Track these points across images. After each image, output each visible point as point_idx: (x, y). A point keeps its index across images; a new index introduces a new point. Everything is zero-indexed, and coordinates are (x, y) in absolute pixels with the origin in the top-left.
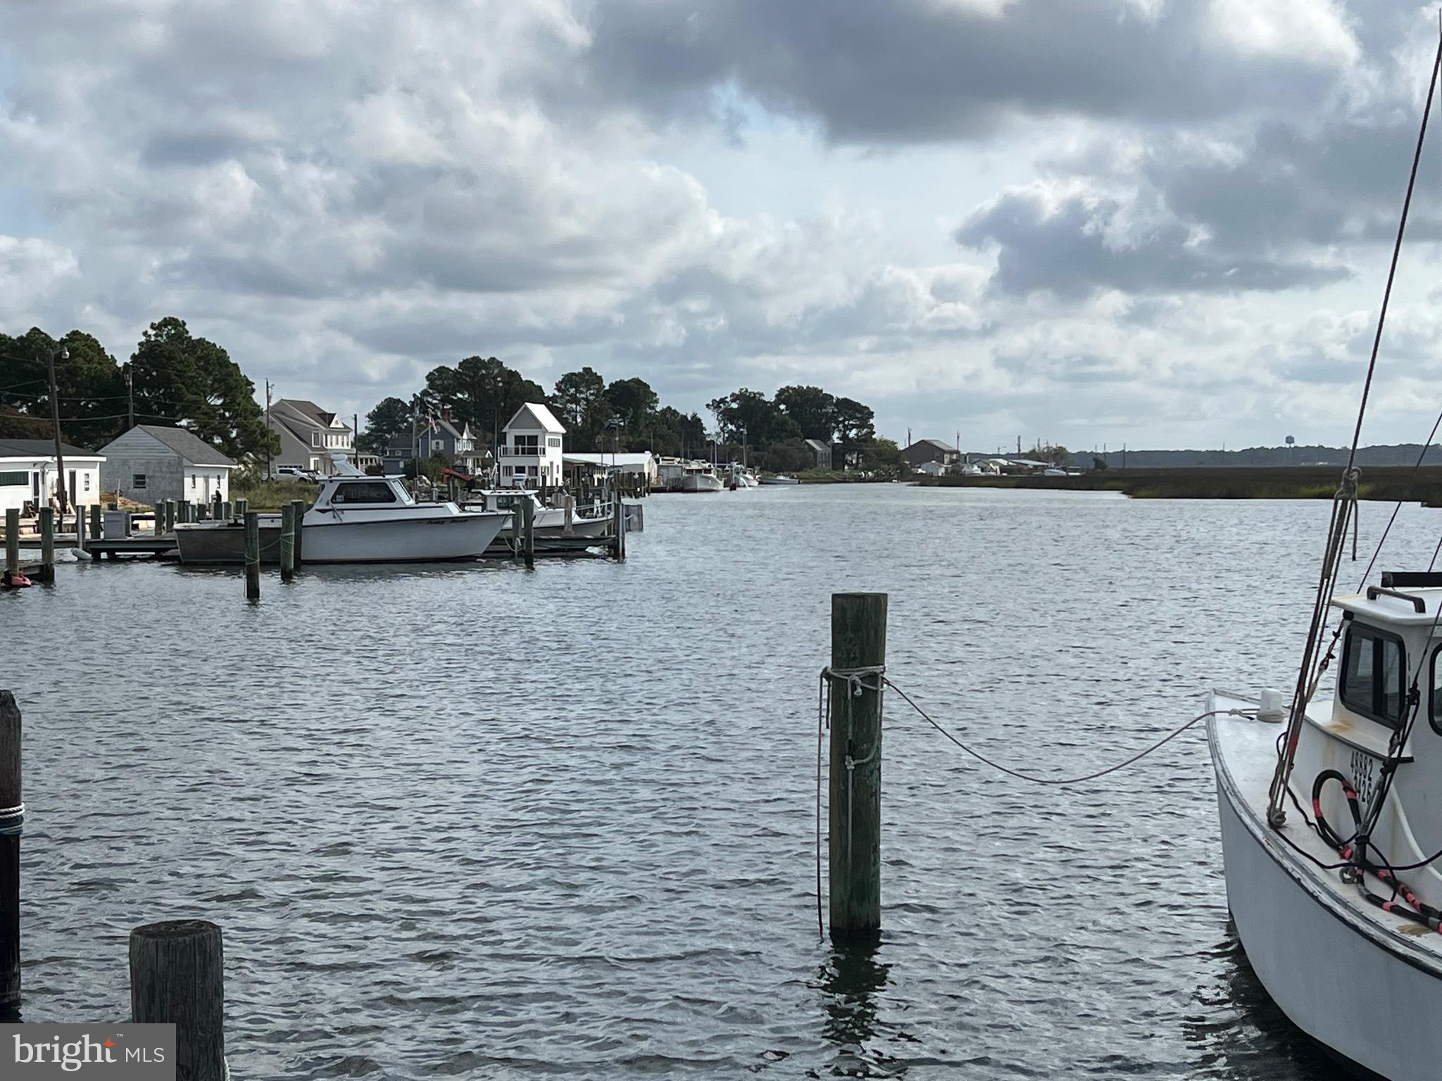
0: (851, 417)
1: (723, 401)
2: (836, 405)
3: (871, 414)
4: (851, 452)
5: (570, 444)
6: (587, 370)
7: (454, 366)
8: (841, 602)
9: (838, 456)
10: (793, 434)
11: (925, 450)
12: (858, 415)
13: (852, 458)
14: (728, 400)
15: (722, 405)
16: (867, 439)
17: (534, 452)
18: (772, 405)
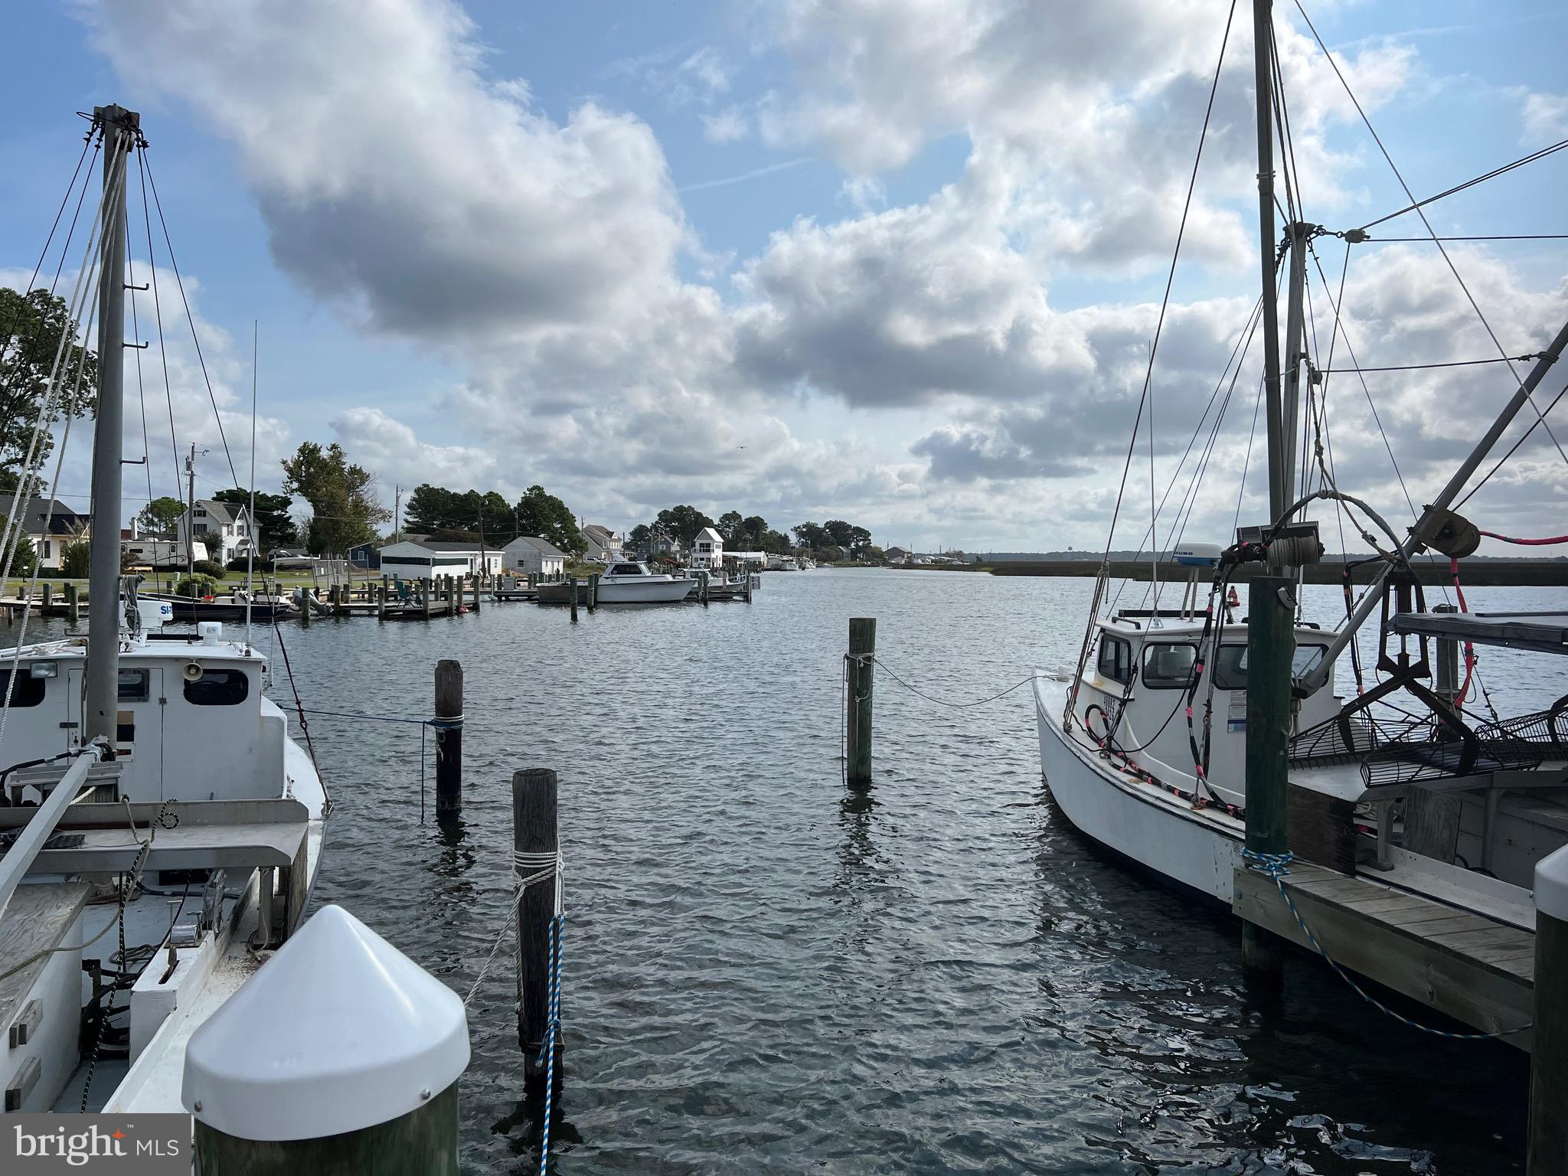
0: (860, 536)
1: (799, 527)
2: (853, 530)
3: (870, 535)
4: (860, 552)
5: (726, 547)
6: (734, 512)
7: (671, 510)
8: (854, 623)
9: (854, 554)
10: (833, 544)
11: (896, 552)
12: (863, 535)
13: (861, 555)
14: (801, 527)
15: (798, 529)
16: (868, 546)
17: (709, 551)
18: (823, 530)
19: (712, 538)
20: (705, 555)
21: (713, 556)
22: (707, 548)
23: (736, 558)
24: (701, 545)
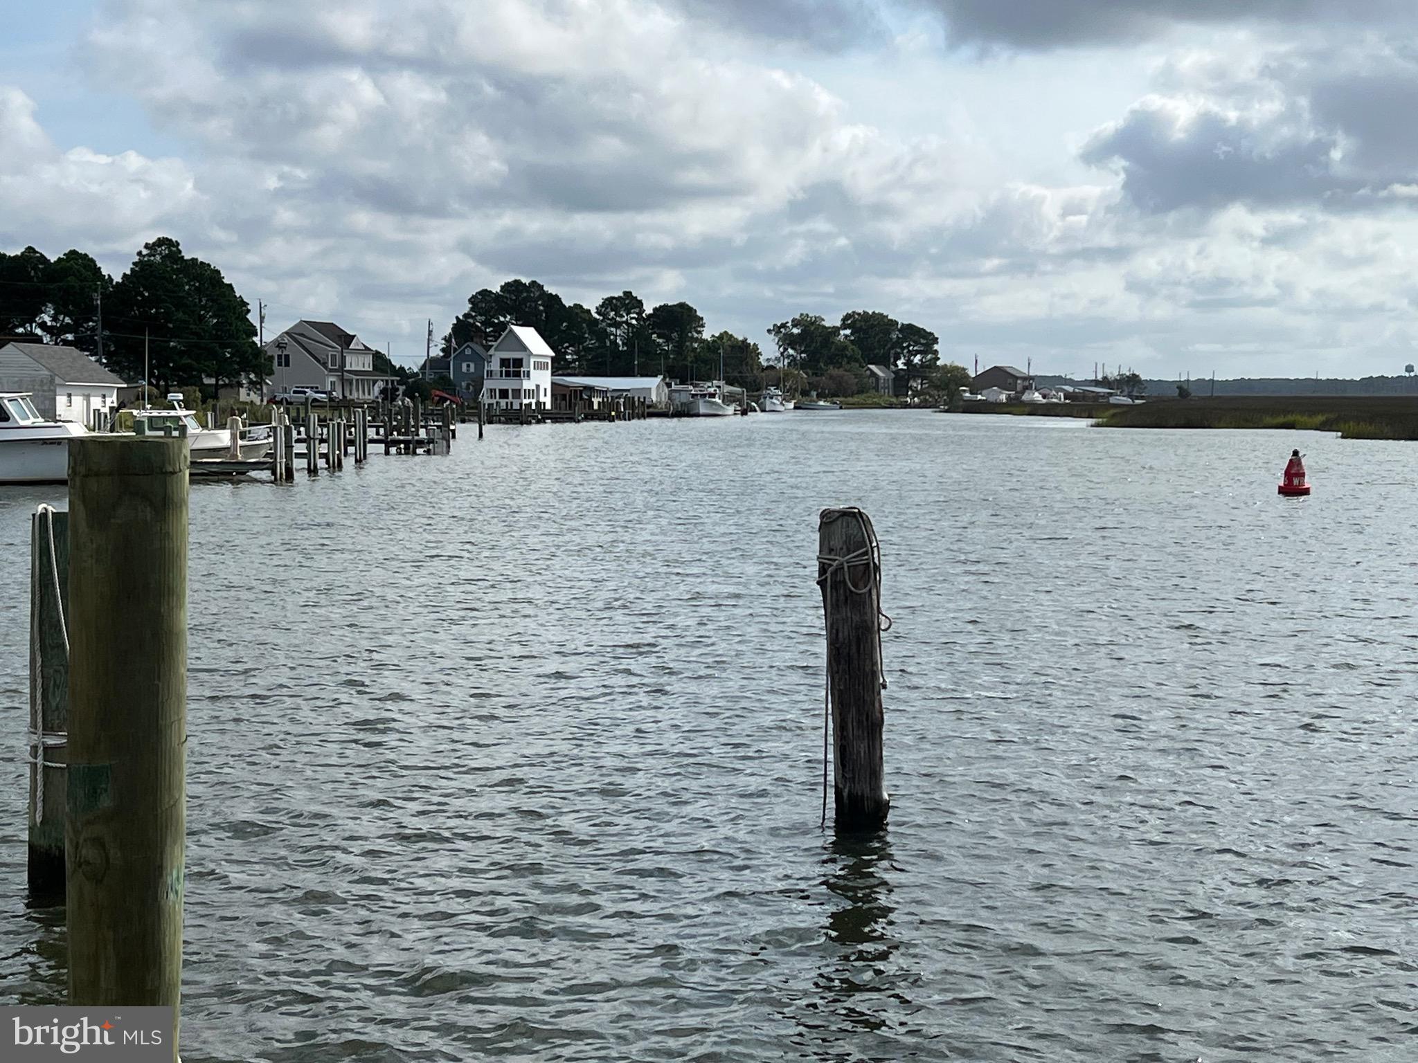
0: (916, 343)
1: (784, 326)
2: (900, 331)
3: (936, 340)
4: (914, 378)
6: (628, 294)
7: (496, 289)
9: (901, 383)
10: (851, 359)
11: (999, 376)
12: (923, 341)
13: (916, 384)
14: (789, 325)
15: (782, 330)
16: (931, 365)
17: (517, 374)
18: (836, 330)
19: (524, 348)
20: (509, 384)
21: (527, 385)
22: (514, 368)
23: (590, 389)
24: (504, 362)
